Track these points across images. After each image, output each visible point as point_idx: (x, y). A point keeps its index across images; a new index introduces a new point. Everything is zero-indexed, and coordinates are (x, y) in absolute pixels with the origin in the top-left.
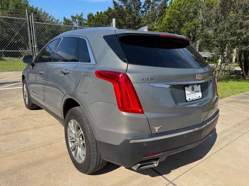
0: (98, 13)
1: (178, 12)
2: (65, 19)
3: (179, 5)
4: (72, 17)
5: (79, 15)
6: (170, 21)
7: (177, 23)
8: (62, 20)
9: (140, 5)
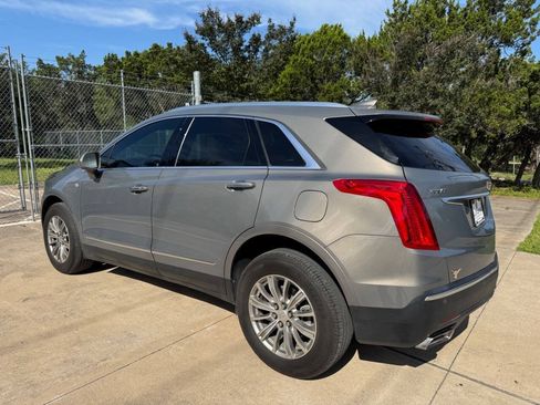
0: (128, 54)
1: (310, 62)
2: (40, 62)
3: (312, 49)
4: (58, 58)
5: (77, 56)
6: (294, 80)
7: (309, 82)
8: (33, 66)
9: (241, 45)
